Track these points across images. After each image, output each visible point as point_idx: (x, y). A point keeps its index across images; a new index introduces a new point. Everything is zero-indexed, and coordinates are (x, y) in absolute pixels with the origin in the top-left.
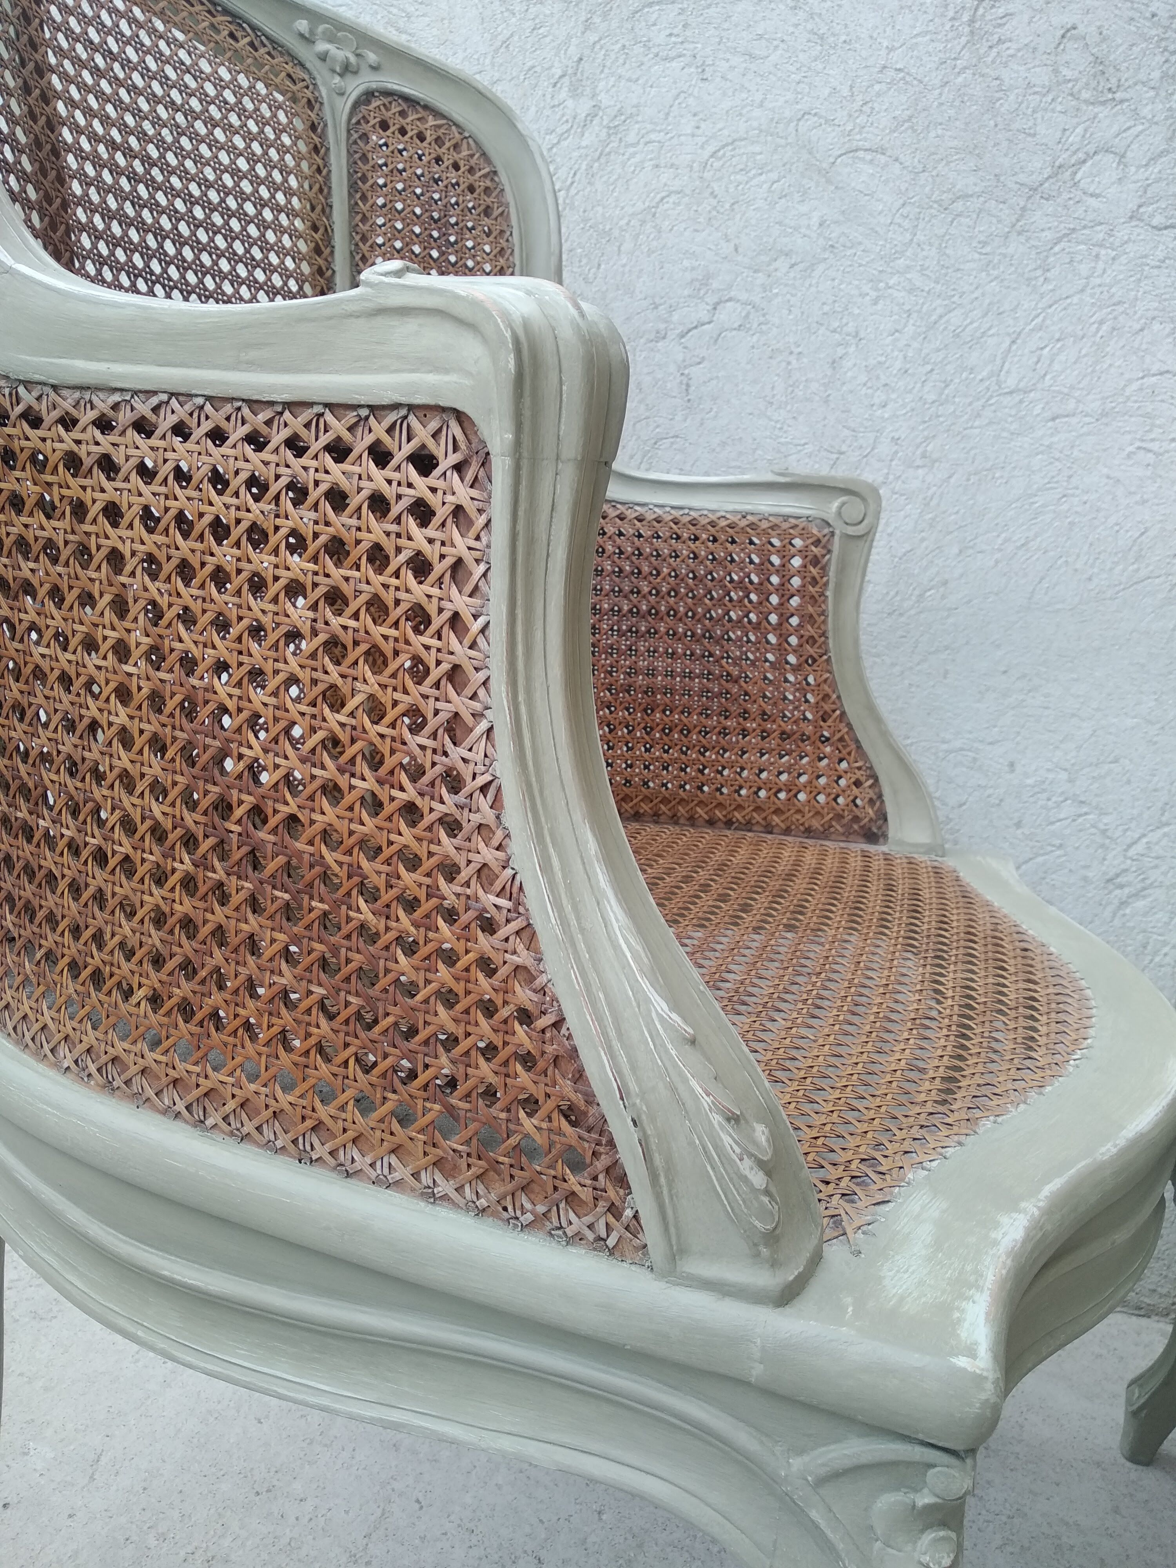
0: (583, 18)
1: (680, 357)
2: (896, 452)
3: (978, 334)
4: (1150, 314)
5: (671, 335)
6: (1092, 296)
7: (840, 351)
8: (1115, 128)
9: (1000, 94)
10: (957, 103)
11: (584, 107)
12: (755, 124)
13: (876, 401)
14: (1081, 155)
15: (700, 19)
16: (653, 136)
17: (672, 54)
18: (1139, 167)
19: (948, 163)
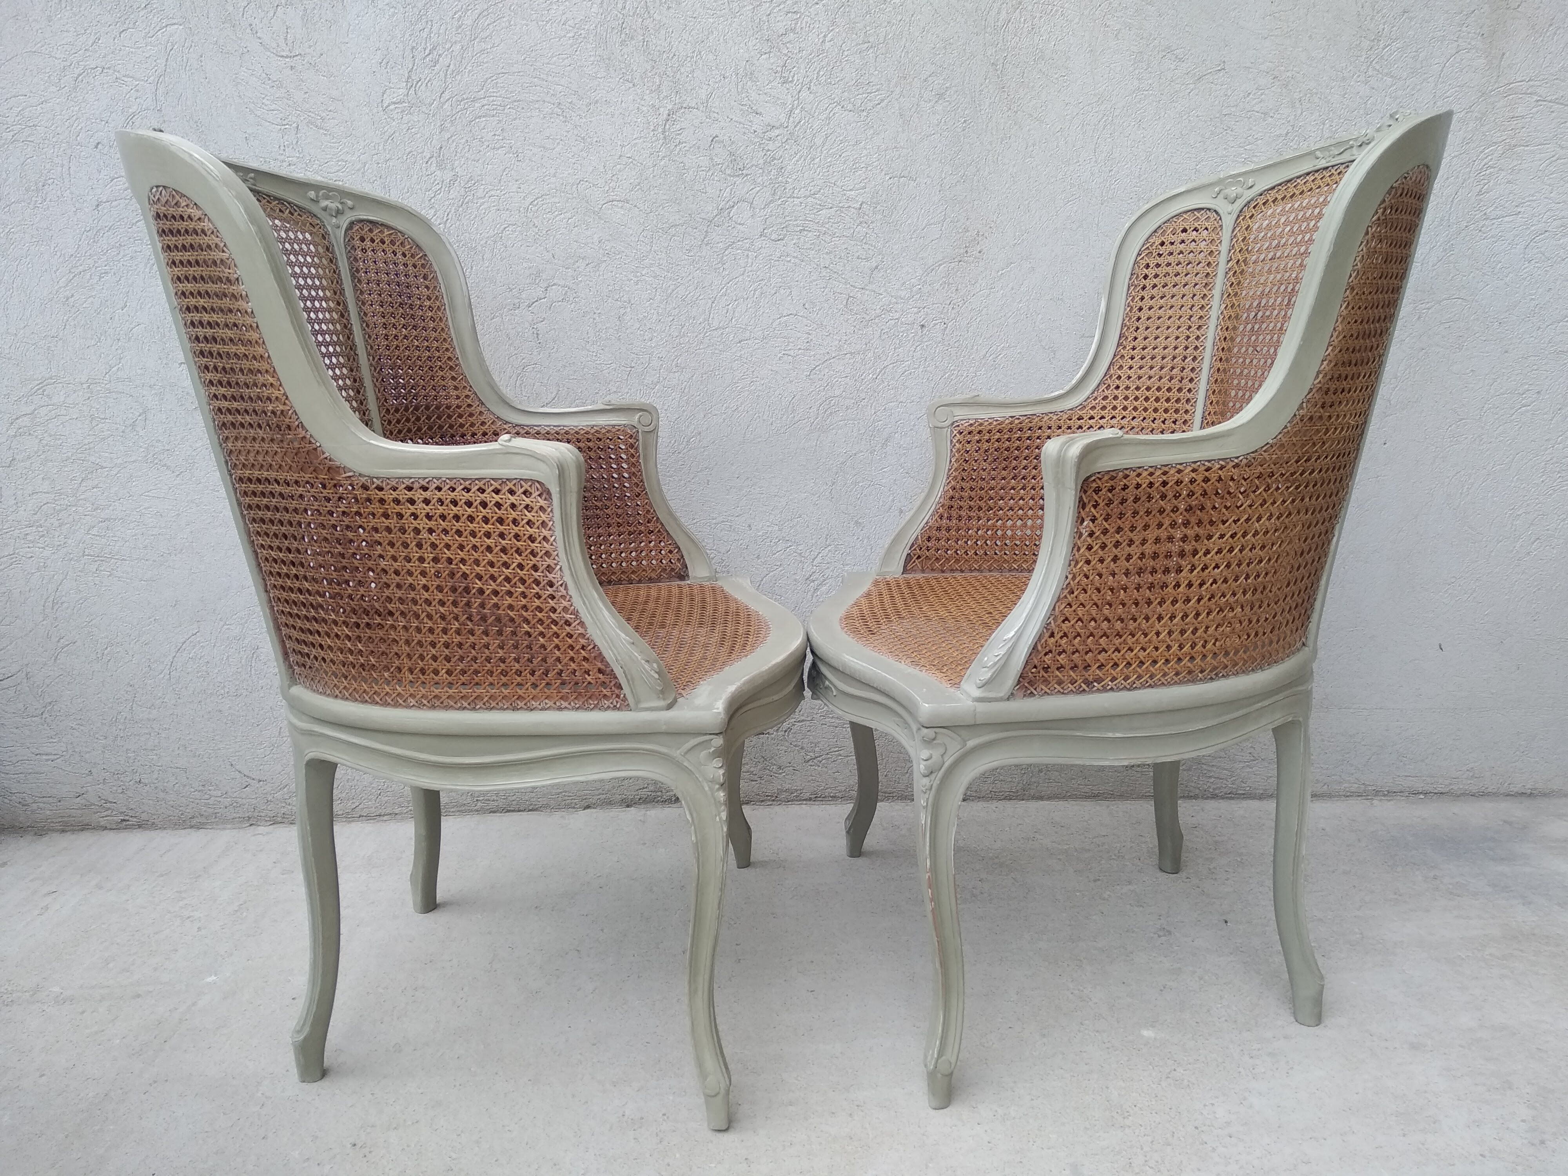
0: (439, 124)
1: (530, 318)
2: (662, 365)
3: (694, 299)
4: (778, 285)
5: (523, 306)
6: (748, 276)
7: (622, 311)
8: (745, 189)
9: (685, 171)
10: (663, 175)
11: (448, 176)
12: (553, 186)
13: (646, 337)
14: (731, 203)
15: (511, 127)
16: (493, 193)
17: (498, 146)
18: (760, 209)
19: (663, 208)
